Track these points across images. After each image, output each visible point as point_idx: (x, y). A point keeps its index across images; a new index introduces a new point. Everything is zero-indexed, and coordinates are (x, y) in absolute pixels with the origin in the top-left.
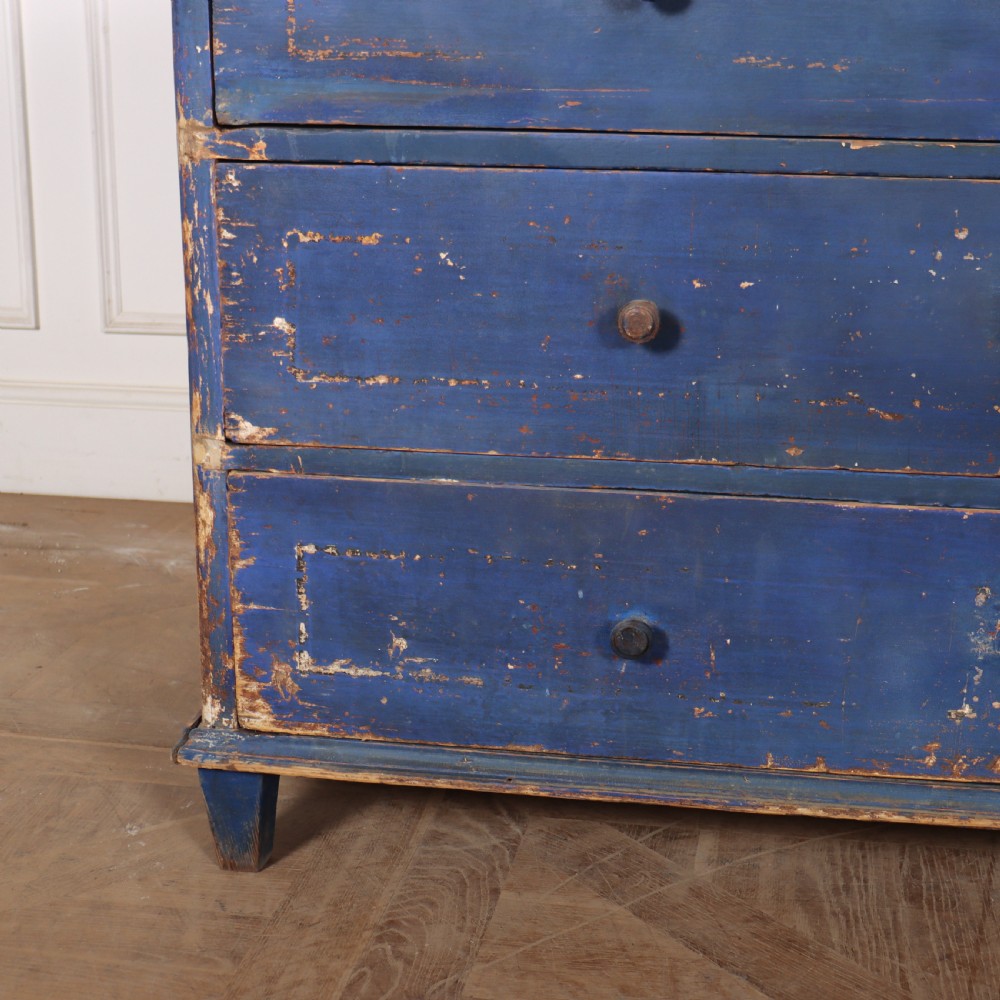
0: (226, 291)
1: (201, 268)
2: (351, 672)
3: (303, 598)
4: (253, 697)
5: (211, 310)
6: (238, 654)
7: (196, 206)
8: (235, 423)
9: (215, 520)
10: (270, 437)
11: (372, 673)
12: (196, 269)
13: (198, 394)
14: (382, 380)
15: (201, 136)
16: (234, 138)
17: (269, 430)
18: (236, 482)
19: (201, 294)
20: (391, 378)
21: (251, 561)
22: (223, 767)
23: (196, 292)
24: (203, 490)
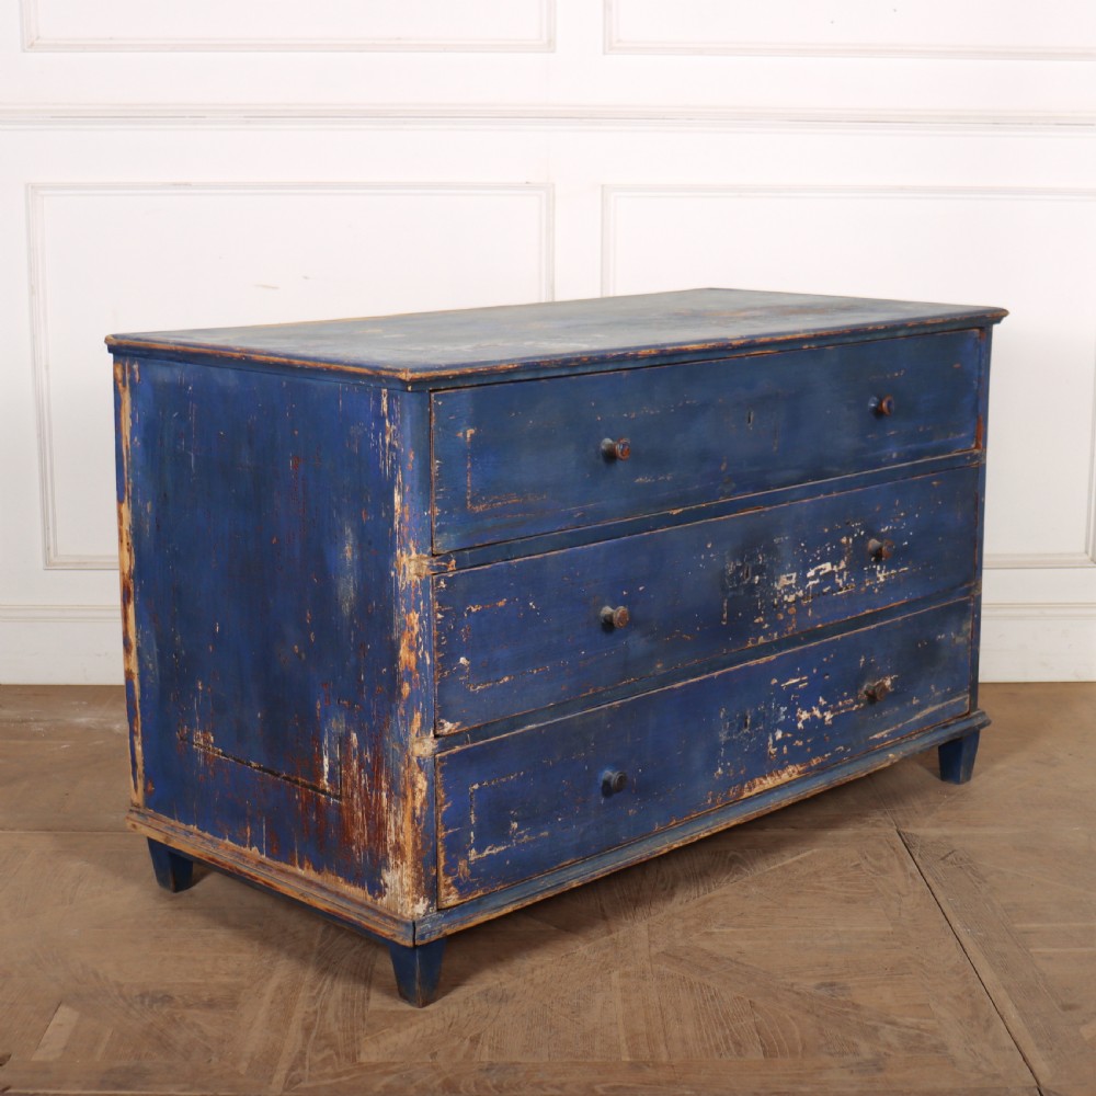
0: (439, 649)
1: (423, 639)
2: (493, 852)
3: (472, 817)
4: (449, 886)
5: (428, 662)
6: (442, 863)
7: (422, 603)
8: (442, 724)
9: (428, 787)
10: (459, 727)
11: (503, 848)
12: (420, 640)
13: (418, 714)
14: (506, 679)
15: (426, 563)
16: (441, 560)
17: (458, 724)
18: (442, 759)
19: (423, 654)
20: (510, 677)
21: (449, 804)
22: (440, 936)
23: (420, 654)
24: (421, 770)
